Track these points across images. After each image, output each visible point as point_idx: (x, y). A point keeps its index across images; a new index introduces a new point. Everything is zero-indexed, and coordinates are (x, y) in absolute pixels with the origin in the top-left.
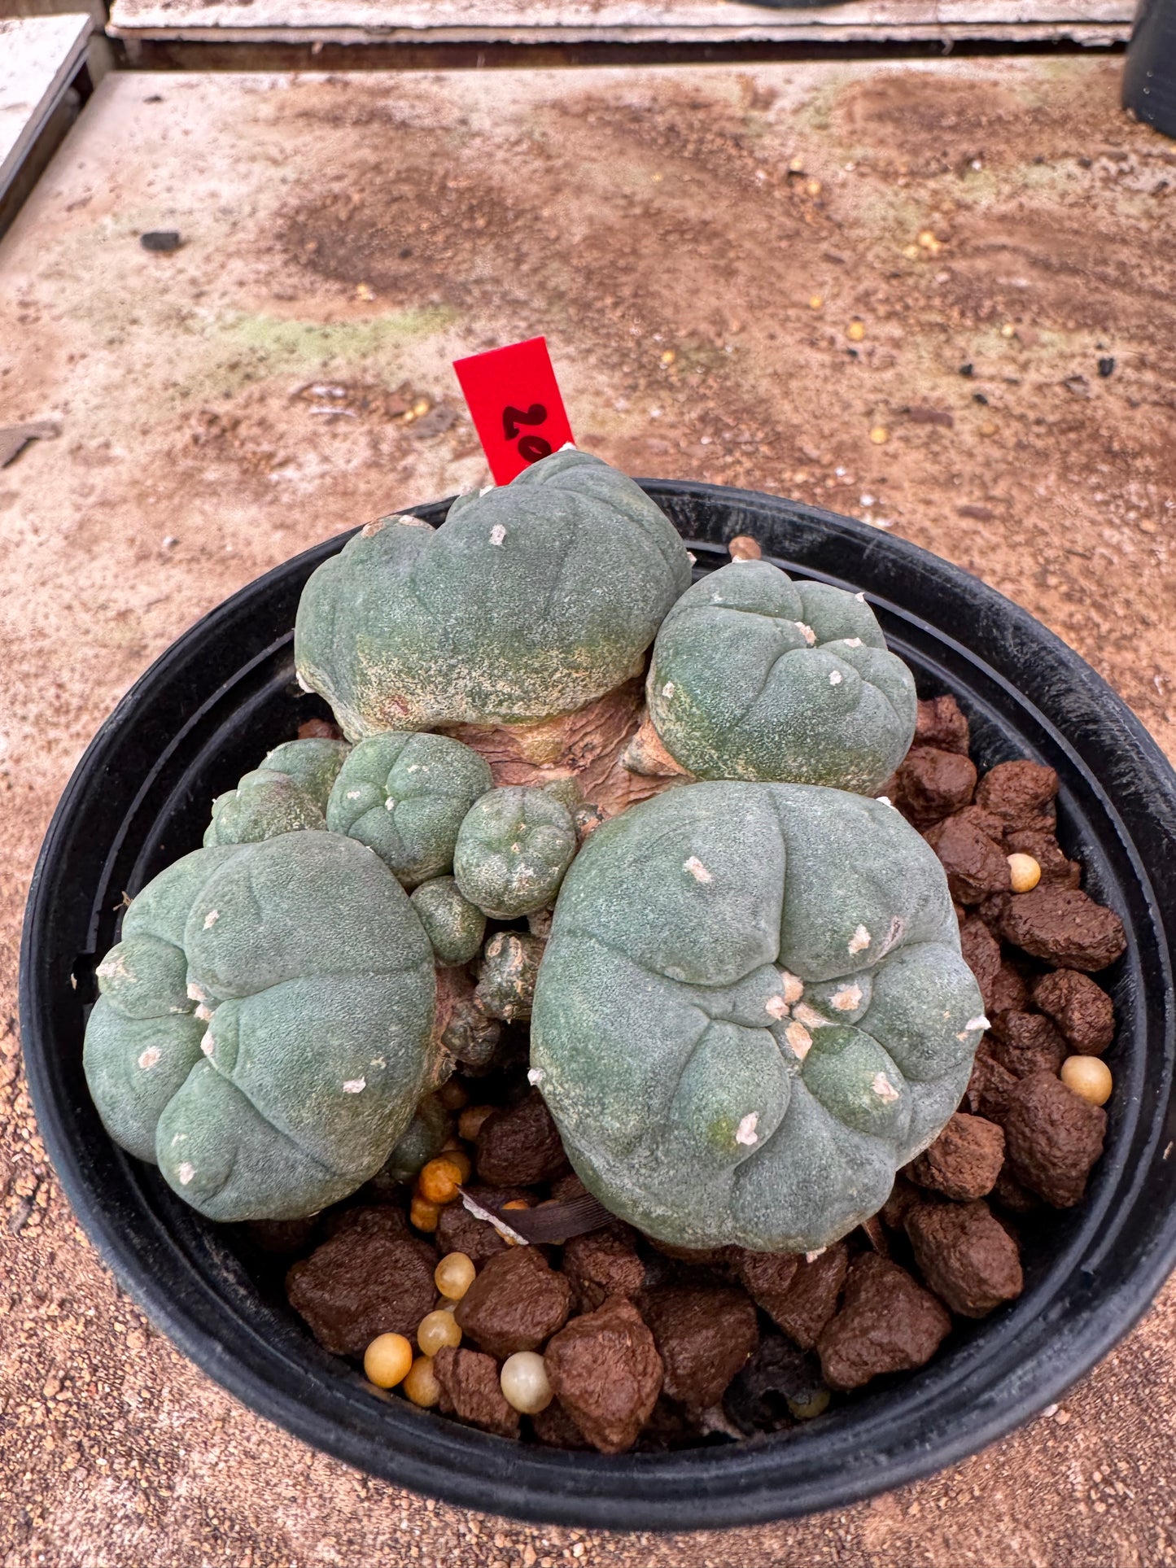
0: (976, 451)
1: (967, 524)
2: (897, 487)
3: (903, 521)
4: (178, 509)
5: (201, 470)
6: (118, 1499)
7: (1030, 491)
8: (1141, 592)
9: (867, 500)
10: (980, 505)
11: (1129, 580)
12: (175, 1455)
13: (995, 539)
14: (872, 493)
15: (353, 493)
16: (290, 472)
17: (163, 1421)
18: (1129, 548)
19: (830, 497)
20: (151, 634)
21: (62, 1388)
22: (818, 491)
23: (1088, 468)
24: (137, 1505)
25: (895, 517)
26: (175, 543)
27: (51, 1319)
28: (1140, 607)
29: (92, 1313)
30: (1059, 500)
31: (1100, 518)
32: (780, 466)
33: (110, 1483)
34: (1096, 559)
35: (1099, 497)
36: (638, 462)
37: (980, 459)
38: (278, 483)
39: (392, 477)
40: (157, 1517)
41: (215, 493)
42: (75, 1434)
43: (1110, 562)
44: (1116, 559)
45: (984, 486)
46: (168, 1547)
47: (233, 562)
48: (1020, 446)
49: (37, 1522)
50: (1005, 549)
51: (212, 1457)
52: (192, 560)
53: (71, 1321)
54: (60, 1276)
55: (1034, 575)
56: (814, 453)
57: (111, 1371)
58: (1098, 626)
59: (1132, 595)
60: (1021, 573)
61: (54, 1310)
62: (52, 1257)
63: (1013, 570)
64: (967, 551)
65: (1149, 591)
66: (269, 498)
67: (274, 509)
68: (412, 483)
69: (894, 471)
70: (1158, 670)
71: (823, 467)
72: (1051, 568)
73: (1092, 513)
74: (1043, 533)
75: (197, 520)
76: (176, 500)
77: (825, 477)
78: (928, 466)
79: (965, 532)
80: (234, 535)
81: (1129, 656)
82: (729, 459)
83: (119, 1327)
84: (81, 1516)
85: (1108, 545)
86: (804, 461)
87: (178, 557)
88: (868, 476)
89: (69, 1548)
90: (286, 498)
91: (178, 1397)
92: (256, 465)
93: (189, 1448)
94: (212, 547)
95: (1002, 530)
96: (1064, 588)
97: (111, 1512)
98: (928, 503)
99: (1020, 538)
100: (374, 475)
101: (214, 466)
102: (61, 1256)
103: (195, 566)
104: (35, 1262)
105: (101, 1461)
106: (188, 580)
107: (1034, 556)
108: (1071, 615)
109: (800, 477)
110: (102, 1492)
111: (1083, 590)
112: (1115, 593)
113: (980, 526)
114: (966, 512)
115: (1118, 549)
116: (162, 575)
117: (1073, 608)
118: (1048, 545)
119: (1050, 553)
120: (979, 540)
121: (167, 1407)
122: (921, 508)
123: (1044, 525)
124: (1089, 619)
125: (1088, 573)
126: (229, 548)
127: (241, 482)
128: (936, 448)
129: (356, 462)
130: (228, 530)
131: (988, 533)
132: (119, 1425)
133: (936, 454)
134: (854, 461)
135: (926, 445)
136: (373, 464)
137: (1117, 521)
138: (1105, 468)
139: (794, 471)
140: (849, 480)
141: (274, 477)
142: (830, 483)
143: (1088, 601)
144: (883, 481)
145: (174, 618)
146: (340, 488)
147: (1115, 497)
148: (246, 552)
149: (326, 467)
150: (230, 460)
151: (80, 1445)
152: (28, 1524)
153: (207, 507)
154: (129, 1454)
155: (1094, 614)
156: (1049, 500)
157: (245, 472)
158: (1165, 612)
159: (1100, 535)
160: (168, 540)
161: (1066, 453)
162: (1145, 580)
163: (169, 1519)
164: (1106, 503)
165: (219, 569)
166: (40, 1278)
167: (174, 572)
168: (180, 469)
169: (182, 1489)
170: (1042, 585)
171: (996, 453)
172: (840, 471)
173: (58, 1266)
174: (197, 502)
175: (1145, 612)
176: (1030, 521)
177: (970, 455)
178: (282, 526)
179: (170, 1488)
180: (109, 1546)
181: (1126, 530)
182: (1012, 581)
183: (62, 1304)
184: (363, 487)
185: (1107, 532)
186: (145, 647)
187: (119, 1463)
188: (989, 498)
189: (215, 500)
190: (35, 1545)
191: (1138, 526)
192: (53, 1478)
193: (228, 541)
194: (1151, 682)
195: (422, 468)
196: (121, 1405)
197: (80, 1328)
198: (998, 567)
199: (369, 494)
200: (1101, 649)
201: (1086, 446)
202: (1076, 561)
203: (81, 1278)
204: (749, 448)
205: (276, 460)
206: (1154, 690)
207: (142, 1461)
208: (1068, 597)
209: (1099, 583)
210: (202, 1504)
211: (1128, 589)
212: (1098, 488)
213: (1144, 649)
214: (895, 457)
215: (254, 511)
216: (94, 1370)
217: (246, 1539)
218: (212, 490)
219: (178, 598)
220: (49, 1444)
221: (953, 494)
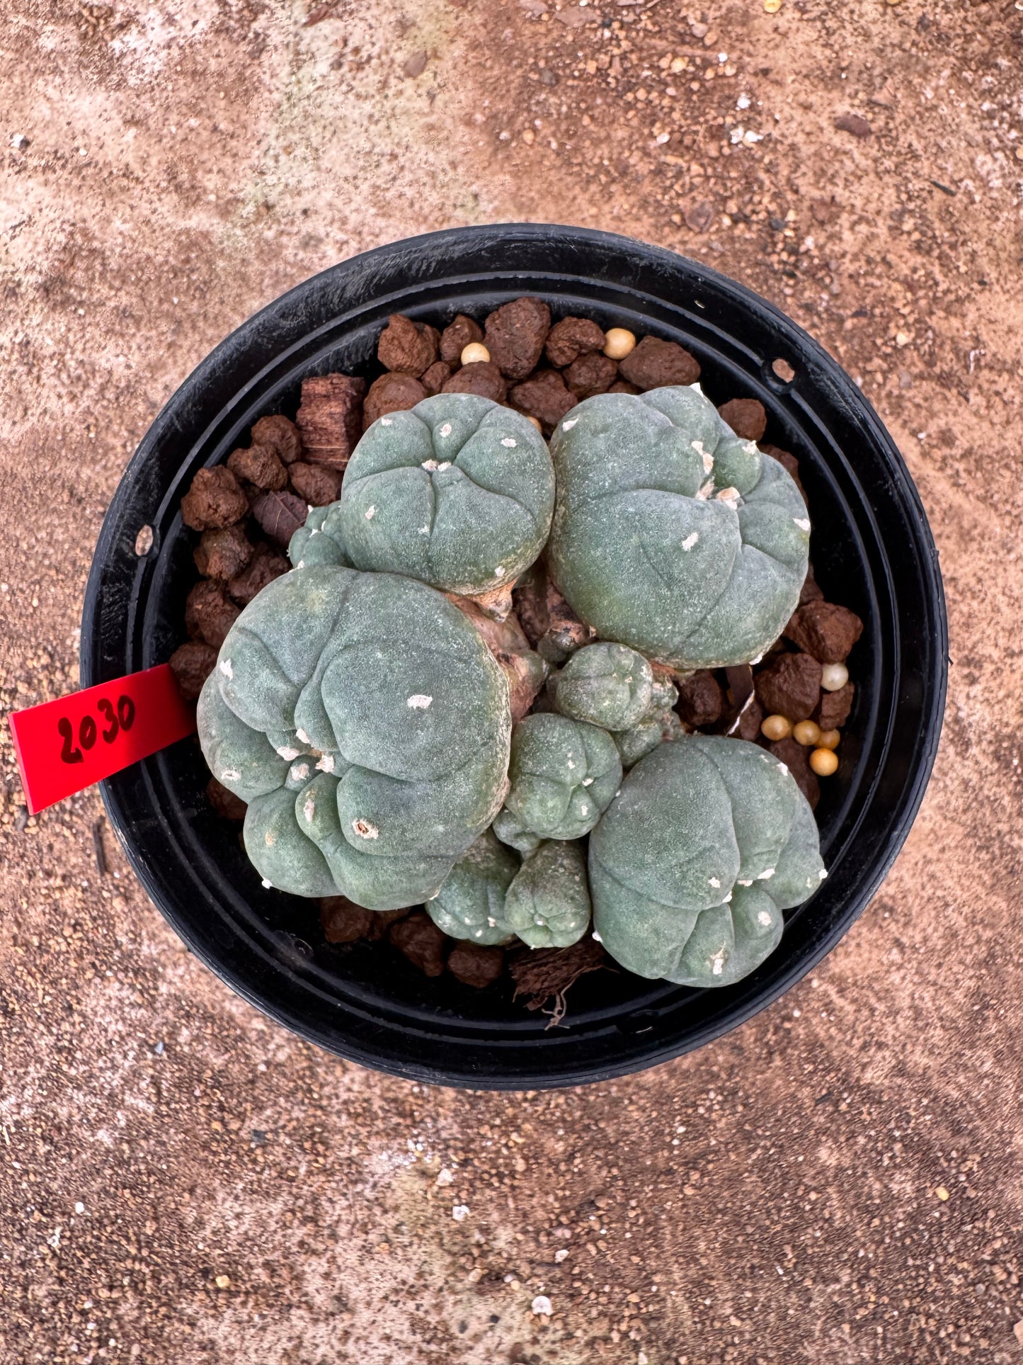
0: (874, 29)
1: (841, 140)
2: (777, 83)
3: (776, 134)
4: (21, 93)
5: (37, 34)
6: (125, 993)
7: (915, 93)
8: (990, 243)
9: (744, 102)
10: (860, 113)
11: (982, 228)
12: (155, 970)
13: (865, 163)
14: (751, 92)
15: (203, 73)
16: (132, 38)
17: (145, 950)
18: (996, 183)
19: (706, 92)
20: (22, 267)
21: (75, 931)
22: (695, 86)
23: (986, 63)
24: (136, 997)
25: (768, 128)
26: (26, 143)
27: (60, 889)
28: (983, 262)
29: (85, 884)
30: (944, 110)
31: (979, 138)
32: (661, 44)
33: (117, 985)
34: (959, 196)
35: (987, 106)
36: (508, 32)
37: (876, 42)
38: (123, 55)
39: (243, 47)
40: (151, 1004)
41: (56, 71)
42: (88, 959)
43: (973, 202)
44: (977, 198)
45: (870, 84)
46: (159, 1020)
47: (90, 171)
48: (923, 24)
49: (75, 1006)
50: (872, 176)
51: (181, 971)
52: (47, 168)
53: (72, 890)
54: (59, 859)
55: (891, 215)
56: (699, 29)
57: (108, 921)
58: (937, 284)
59: (979, 246)
60: (878, 213)
61: (59, 882)
62: (51, 847)
63: (872, 207)
64: (831, 180)
65: (998, 243)
66: (115, 78)
67: (121, 95)
68: (264, 56)
69: (780, 59)
70: (977, 340)
71: (706, 48)
72: (911, 206)
73: (971, 128)
74: (916, 157)
75: (42, 110)
76: (17, 80)
77: (707, 64)
78: (818, 51)
79: (837, 152)
80: (84, 132)
81: (955, 322)
82: (607, 34)
83: (106, 894)
84: (102, 1002)
85: (977, 177)
86: (687, 38)
87: (33, 162)
88: (752, 63)
89: (98, 1020)
90: (132, 81)
91: (153, 937)
92: (95, 27)
93: (164, 966)
94: (65, 150)
95: (874, 152)
96: (916, 236)
97: (121, 1001)
98: (807, 107)
99: (888, 163)
100: (223, 45)
101: (50, 27)
102: (57, 846)
103: (52, 177)
104: (40, 850)
105: (109, 973)
106: (46, 194)
107: (897, 187)
108: (915, 270)
109: (679, 66)
110: (113, 989)
111: (934, 237)
112: (964, 243)
113: (851, 144)
114: (842, 125)
115: (984, 184)
116: (20, 189)
117: (918, 260)
118: (916, 174)
119: (915, 185)
120: (848, 162)
121: (146, 942)
122: (798, 114)
123: (917, 146)
124: (929, 275)
125: (945, 213)
126: (82, 152)
127: (84, 53)
128: (832, 23)
129: (203, 25)
130: (79, 126)
131: (859, 153)
132: (117, 953)
133: (830, 33)
134: (740, 39)
135: (821, 18)
136: (221, 30)
137: (995, 142)
138: (1004, 62)
139: (675, 55)
140: (730, 71)
141: (116, 45)
142: (710, 74)
143: (936, 253)
144: (766, 72)
145: (40, 248)
146: (189, 66)
147: (1004, 108)
148: (100, 158)
149: (173, 31)
150: (65, 17)
151: (93, 965)
152: (70, 1007)
153: (51, 92)
154: (126, 970)
155: (936, 270)
156: (935, 108)
157: (84, 37)
158: (1006, 268)
159: (972, 161)
160: (18, 138)
161: (969, 38)
162: (998, 226)
163: (158, 1005)
164: (990, 115)
165: (76, 182)
166: (46, 860)
167: (31, 183)
168: (14, 31)
169: (163, 988)
170: (896, 231)
171: (895, 35)
172: (723, 57)
173: (56, 853)
174: (40, 82)
175: (987, 269)
176: (908, 137)
177: (867, 36)
178: (132, 122)
179: (156, 989)
180: (124, 1020)
181: (999, 155)
182: (868, 222)
183: (64, 878)
184: (213, 65)
185: (981, 158)
186: (19, 284)
187: (121, 975)
188: (871, 104)
189: (58, 80)
190: (77, 1018)
191: (1014, 150)
192: (80, 982)
193: (79, 142)
194: (967, 355)
195: (275, 38)
196: (116, 942)
197: (80, 894)
198: (859, 203)
199: (221, 75)
200: (931, 313)
201: (995, 26)
202: (939, 195)
203: (73, 860)
204: (630, 18)
205: (117, 19)
206: (967, 367)
207: (136, 973)
208: (918, 247)
209: (953, 230)
210: (177, 999)
211: (980, 236)
212: (988, 93)
213: (972, 316)
214: (785, 35)
215: (101, 95)
216: (94, 919)
217: (207, 1018)
218: (51, 65)
219: (41, 220)
220: (73, 964)
221: (835, 94)
